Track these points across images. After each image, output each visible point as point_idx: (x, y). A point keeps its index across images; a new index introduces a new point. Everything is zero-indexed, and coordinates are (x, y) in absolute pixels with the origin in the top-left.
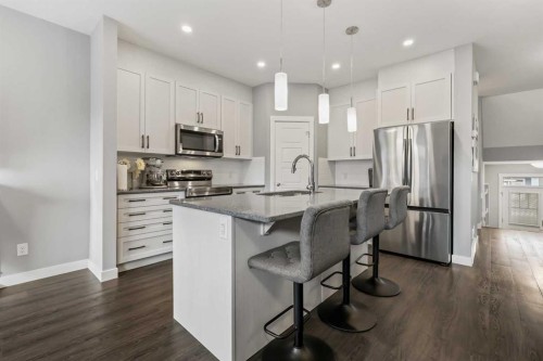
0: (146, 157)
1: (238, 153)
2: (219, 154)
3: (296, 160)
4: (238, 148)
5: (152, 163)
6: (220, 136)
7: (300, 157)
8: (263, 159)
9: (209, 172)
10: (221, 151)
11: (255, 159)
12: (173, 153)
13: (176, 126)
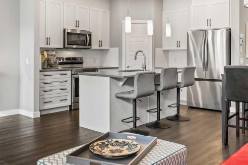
0: (47, 50)
1: (100, 46)
2: (88, 47)
3: (137, 54)
4: (100, 42)
5: (51, 54)
6: (90, 35)
7: (139, 51)
8: (117, 49)
9: (81, 59)
10: (90, 44)
11: (111, 49)
12: (62, 47)
13: (64, 31)
